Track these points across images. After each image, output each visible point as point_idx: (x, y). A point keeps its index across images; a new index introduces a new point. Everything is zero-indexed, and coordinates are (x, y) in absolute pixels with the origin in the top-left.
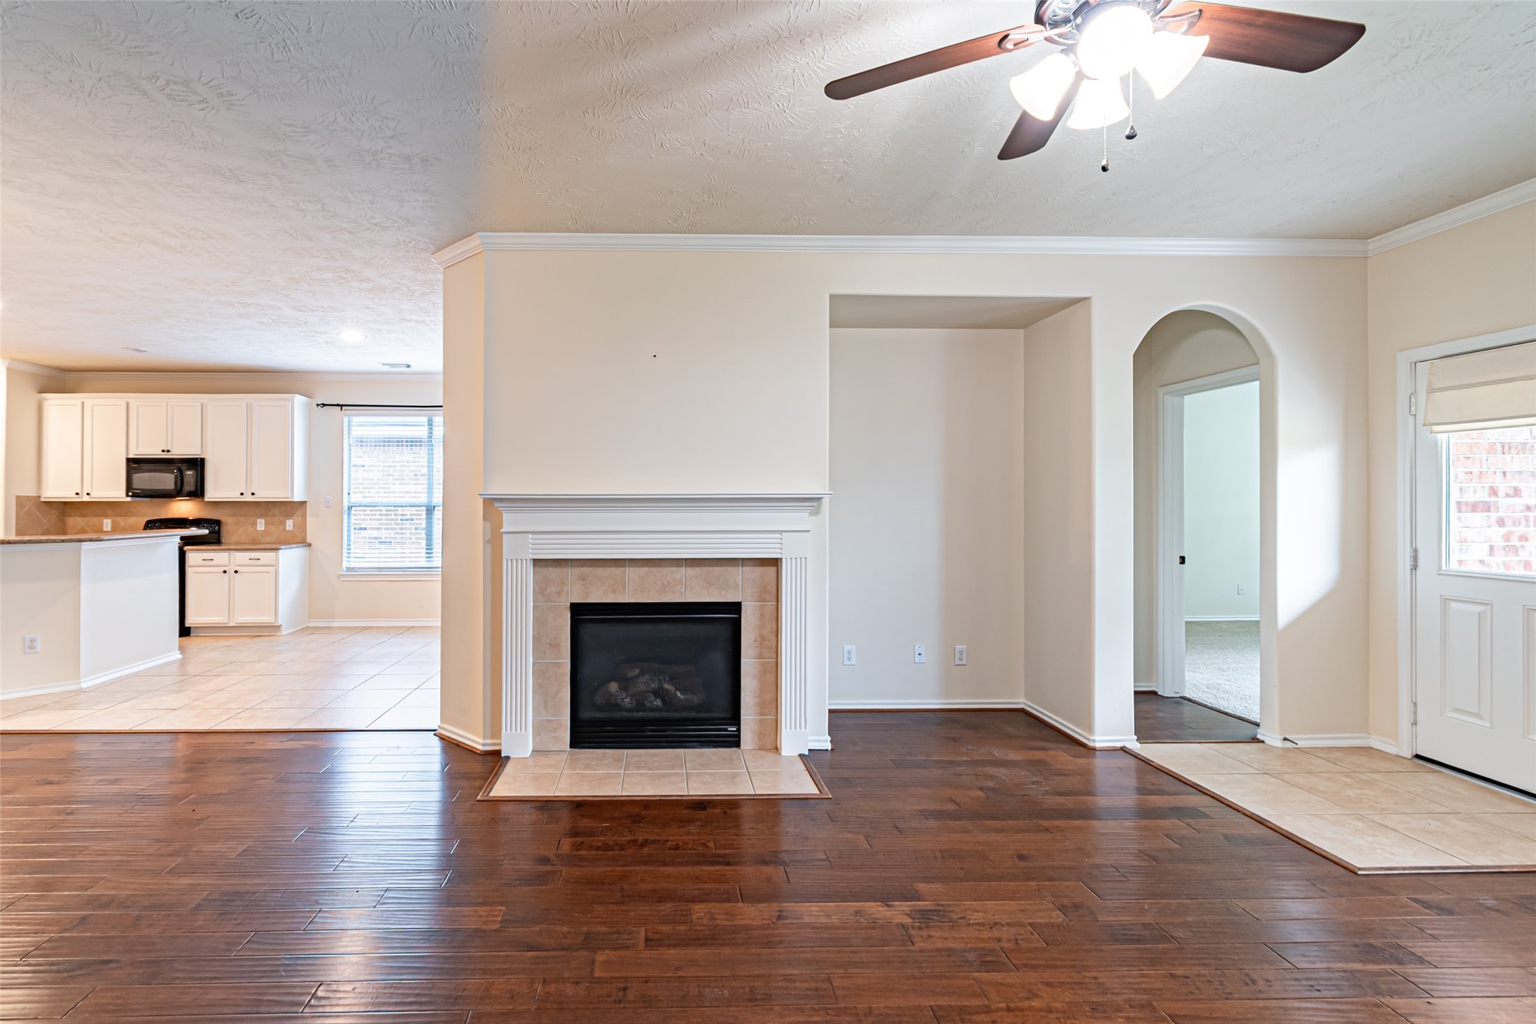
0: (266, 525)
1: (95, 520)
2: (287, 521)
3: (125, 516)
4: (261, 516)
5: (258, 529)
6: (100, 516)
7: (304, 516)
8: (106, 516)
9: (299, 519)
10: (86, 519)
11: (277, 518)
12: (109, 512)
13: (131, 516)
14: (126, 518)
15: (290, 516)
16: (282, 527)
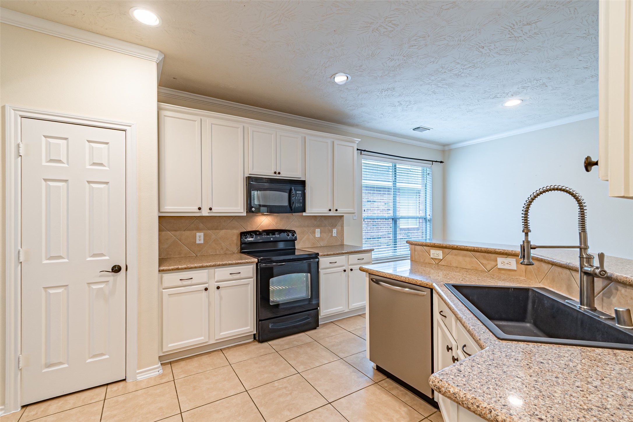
0: (321, 233)
1: (187, 233)
2: (333, 229)
3: (216, 229)
4: (318, 227)
5: (316, 236)
6: (193, 230)
7: (342, 226)
8: (199, 230)
9: (340, 228)
10: (178, 233)
11: (327, 228)
12: (201, 226)
13: (222, 229)
14: (217, 231)
15: (334, 226)
16: (330, 234)
